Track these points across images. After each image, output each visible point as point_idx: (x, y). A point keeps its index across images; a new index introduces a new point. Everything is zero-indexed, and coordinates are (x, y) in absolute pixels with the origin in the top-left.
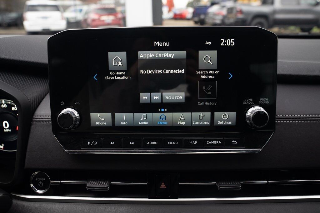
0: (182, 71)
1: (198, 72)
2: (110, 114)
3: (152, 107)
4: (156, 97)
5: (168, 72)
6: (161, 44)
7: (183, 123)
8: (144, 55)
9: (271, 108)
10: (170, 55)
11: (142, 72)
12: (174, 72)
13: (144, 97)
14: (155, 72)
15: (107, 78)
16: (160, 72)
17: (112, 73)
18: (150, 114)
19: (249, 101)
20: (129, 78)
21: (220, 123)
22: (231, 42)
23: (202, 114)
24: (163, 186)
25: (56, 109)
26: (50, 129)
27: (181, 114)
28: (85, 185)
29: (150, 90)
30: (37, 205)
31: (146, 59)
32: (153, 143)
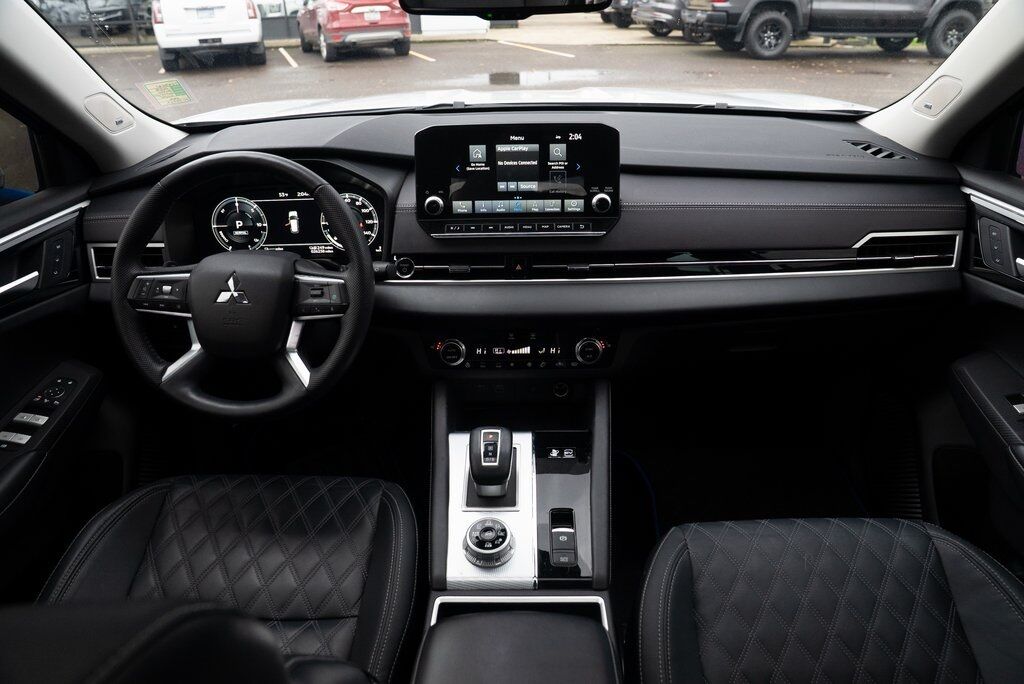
0: (535, 163)
1: (549, 164)
2: (470, 202)
3: (509, 195)
4: (512, 186)
5: (523, 163)
6: (516, 138)
7: (537, 210)
8: (501, 148)
9: (615, 195)
10: (524, 148)
11: (500, 163)
12: (528, 163)
13: (502, 186)
14: (511, 163)
15: (468, 169)
16: (515, 163)
17: (473, 165)
18: (507, 202)
19: (595, 189)
20: (488, 168)
21: (570, 209)
22: (578, 137)
23: (554, 201)
24: (519, 267)
25: (421, 197)
26: (414, 218)
27: (535, 201)
28: (447, 269)
29: (507, 180)
30: (403, 289)
31: (503, 152)
32: (509, 227)
